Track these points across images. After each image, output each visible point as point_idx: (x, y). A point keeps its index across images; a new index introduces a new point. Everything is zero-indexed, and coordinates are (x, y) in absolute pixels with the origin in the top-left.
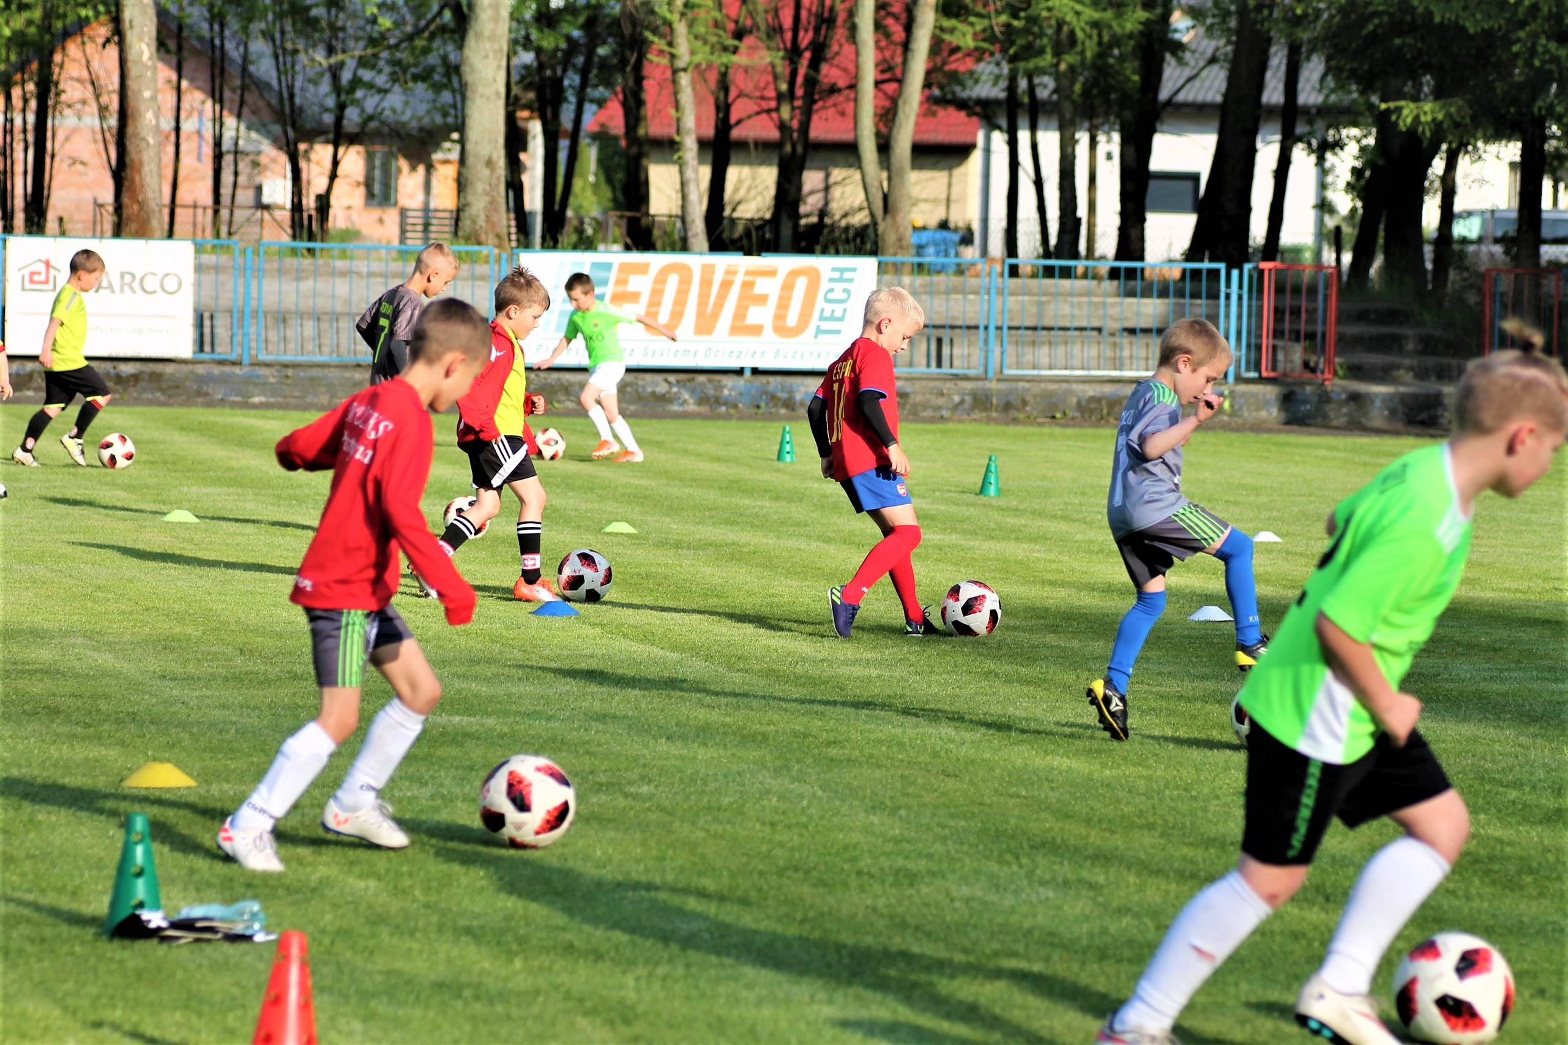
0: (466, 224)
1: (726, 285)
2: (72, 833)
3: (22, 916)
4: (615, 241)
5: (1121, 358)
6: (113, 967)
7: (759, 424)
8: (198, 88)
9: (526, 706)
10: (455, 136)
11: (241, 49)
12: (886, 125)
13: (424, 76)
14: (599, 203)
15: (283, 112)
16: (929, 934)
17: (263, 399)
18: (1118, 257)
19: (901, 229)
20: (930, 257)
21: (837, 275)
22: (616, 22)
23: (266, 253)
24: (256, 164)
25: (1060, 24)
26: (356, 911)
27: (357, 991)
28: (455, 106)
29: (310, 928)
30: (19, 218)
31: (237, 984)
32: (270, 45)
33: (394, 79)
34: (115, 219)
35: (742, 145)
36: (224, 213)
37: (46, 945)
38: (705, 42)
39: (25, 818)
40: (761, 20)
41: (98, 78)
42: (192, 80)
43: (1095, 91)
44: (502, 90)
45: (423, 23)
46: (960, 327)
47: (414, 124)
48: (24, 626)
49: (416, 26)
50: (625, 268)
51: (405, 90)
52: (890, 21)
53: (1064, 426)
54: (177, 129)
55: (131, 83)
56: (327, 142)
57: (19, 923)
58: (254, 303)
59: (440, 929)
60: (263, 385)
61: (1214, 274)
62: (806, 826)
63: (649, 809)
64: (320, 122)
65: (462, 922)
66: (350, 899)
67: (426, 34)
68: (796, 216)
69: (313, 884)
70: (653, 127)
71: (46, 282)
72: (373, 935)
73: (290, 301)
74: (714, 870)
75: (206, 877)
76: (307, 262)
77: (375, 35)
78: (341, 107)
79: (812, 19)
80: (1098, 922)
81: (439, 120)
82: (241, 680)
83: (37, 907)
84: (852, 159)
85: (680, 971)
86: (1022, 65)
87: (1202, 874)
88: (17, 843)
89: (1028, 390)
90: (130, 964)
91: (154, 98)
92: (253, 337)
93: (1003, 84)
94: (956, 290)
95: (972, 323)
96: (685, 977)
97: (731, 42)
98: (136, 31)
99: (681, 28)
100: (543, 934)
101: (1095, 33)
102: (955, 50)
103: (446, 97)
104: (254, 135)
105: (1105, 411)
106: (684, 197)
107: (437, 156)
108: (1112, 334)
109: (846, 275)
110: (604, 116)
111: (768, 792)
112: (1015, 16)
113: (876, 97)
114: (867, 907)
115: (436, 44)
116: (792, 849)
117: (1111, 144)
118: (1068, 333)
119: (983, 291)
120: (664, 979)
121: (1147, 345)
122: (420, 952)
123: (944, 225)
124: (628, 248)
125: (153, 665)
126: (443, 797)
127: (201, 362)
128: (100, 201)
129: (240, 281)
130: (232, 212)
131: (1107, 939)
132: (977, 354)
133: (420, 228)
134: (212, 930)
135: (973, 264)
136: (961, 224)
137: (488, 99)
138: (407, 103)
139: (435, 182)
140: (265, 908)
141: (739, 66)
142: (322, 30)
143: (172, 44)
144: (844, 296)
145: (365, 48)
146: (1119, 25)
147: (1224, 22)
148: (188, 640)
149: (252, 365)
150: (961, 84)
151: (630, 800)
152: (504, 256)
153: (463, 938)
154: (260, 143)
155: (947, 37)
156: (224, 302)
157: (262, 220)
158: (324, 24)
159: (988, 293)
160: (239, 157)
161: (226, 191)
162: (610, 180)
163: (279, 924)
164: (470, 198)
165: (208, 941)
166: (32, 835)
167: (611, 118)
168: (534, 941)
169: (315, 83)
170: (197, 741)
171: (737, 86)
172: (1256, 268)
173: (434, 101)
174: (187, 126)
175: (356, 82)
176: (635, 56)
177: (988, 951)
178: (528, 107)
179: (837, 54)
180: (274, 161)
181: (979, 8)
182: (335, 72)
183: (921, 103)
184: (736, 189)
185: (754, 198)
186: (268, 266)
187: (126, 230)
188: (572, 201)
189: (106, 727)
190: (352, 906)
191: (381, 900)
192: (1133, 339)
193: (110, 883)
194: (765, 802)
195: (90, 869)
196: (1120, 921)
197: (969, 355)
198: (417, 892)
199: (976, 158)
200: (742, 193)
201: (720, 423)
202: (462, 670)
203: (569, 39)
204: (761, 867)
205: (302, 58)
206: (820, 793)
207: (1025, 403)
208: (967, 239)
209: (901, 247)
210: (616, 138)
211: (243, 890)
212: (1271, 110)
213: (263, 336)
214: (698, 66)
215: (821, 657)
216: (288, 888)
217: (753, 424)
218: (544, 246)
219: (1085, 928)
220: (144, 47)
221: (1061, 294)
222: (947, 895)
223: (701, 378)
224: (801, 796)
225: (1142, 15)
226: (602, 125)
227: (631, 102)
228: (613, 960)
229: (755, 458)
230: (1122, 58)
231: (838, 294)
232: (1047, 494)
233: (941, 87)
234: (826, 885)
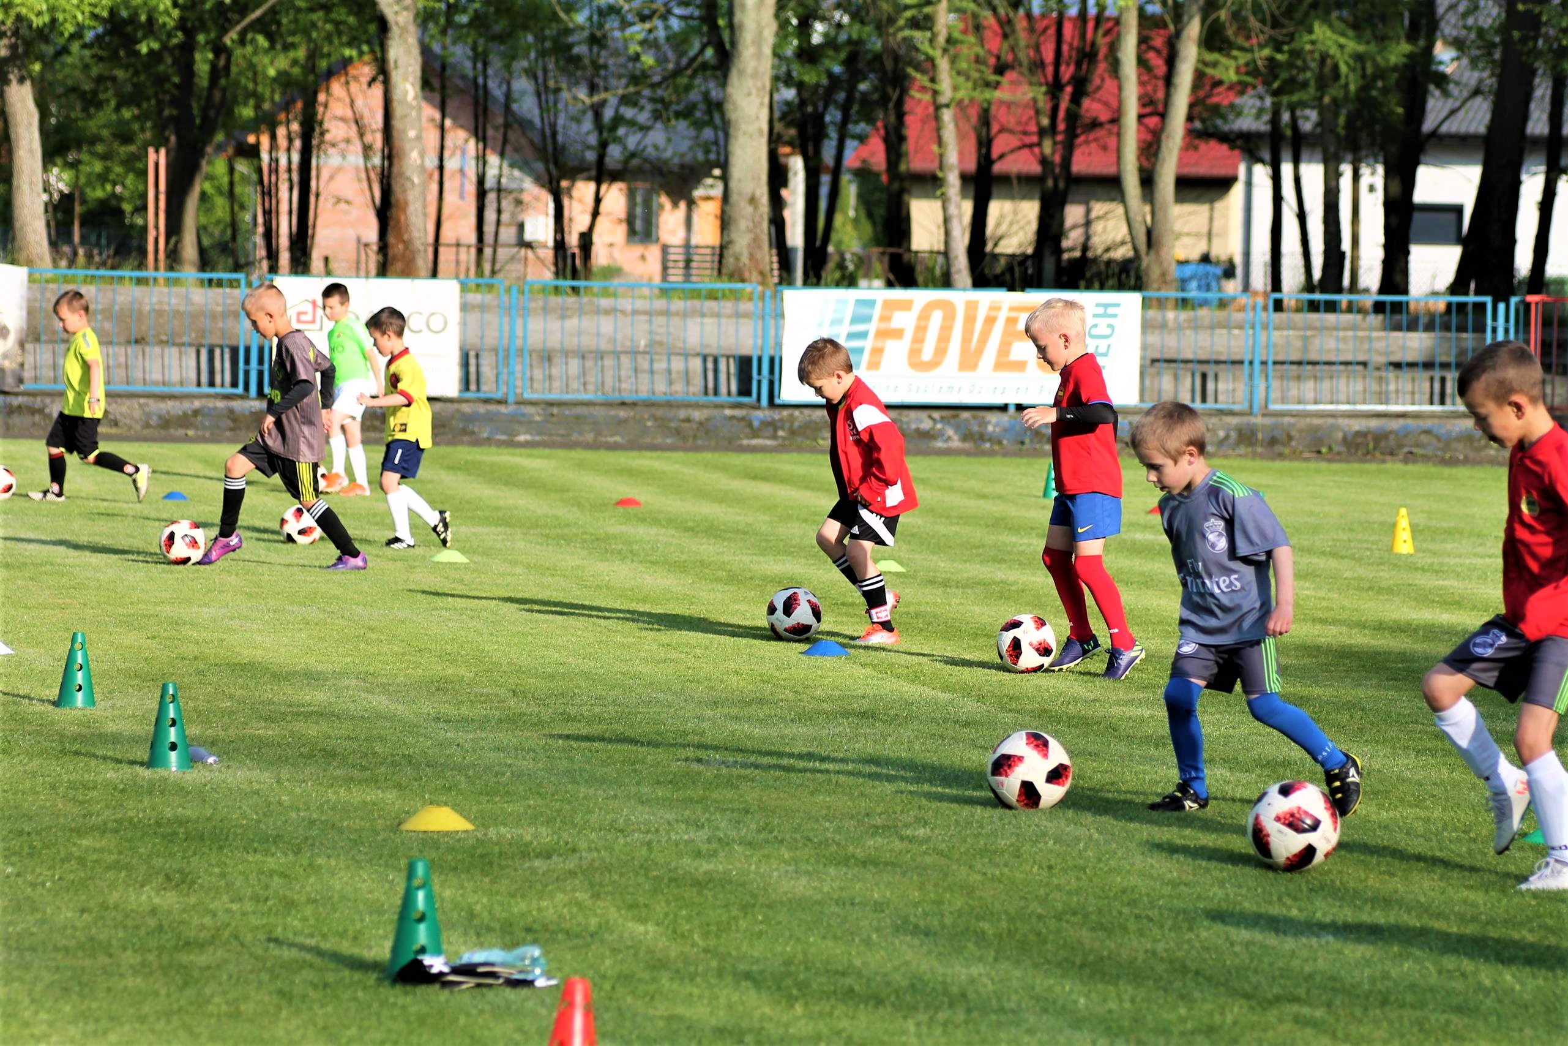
0: (729, 261)
1: (990, 321)
2: (352, 877)
3: (304, 961)
4: (877, 277)
5: (1387, 393)
6: (396, 1012)
7: (1025, 460)
8: (462, 127)
9: (800, 748)
10: (717, 172)
11: (504, 87)
12: (1148, 159)
13: (686, 114)
14: (860, 238)
15: (545, 149)
16: (1209, 979)
17: (528, 437)
18: (1382, 290)
19: (1165, 264)
20: (1193, 292)
21: (1101, 310)
22: (878, 58)
23: (531, 291)
24: (519, 202)
25: (1324, 57)
26: (635, 955)
27: (638, 1037)
28: (716, 143)
29: (591, 973)
30: (285, 257)
31: (520, 1030)
32: (533, 82)
33: (657, 116)
34: (381, 258)
35: (1005, 180)
36: (488, 252)
37: (329, 991)
38: (968, 78)
39: (305, 863)
40: (1022, 55)
41: (362, 117)
42: (455, 119)
43: (1359, 123)
44: (765, 127)
45: (684, 61)
46: (1224, 362)
47: (676, 160)
48: (298, 668)
49: (678, 63)
50: (890, 306)
51: (667, 128)
52: (1151, 56)
53: (1330, 461)
54: (441, 168)
55: (397, 123)
56: (589, 179)
57: (301, 968)
58: (519, 342)
59: (720, 973)
60: (528, 424)
61: (1480, 307)
62: (1083, 869)
63: (925, 853)
64: (583, 159)
65: (743, 967)
66: (629, 943)
67: (689, 72)
68: (1059, 251)
69: (592, 929)
70: (915, 162)
71: (313, 322)
72: (654, 980)
73: (554, 341)
74: (992, 914)
75: (486, 921)
76: (571, 300)
77: (638, 73)
78: (603, 145)
79: (1074, 54)
80: (1379, 966)
81: (700, 156)
82: (515, 722)
83: (319, 952)
84: (1114, 194)
85: (961, 1016)
86: (1285, 99)
87: (1483, 917)
88: (297, 887)
89: (1293, 425)
90: (413, 1009)
91: (419, 138)
92: (518, 375)
93: (1266, 117)
94: (1221, 325)
95: (1237, 358)
96: (966, 1022)
97: (994, 78)
98: (401, 71)
99: (943, 64)
100: (824, 979)
101: (1359, 66)
102: (1219, 83)
103: (708, 133)
104: (517, 173)
105: (1371, 446)
106: (947, 233)
107: (698, 193)
108: (1378, 369)
109: (1110, 310)
110: (865, 152)
111: (1044, 835)
112: (1279, 50)
113: (1139, 131)
114: (1146, 951)
115: (698, 81)
116: (1070, 893)
117: (1374, 177)
118: (1334, 368)
119: (1247, 326)
120: (945, 1024)
121: (1413, 380)
122: (701, 997)
123: (1206, 259)
124: (890, 284)
125: (427, 707)
126: (720, 839)
127: (467, 401)
128: (364, 240)
129: (506, 319)
130: (495, 252)
131: (1390, 984)
132: (1242, 389)
133: (681, 264)
134: (493, 975)
135: (1234, 299)
136: (1224, 257)
137: (751, 136)
138: (669, 140)
139: (696, 218)
140: (546, 953)
141: (1001, 102)
142: (584, 68)
143: (436, 83)
144: (1108, 331)
145: (626, 87)
146: (1384, 58)
147: (1490, 54)
148: (461, 681)
149: (518, 403)
150: (1223, 117)
151: (906, 843)
152: (768, 293)
153: (743, 983)
154: (522, 180)
155: (1209, 71)
156: (490, 340)
157: (526, 259)
158: (586, 61)
159: (1253, 327)
160: (503, 195)
161: (489, 228)
162: (870, 215)
163: (560, 969)
164: (734, 235)
165: (490, 986)
166: (312, 880)
167: (873, 154)
168: (814, 986)
169: (577, 120)
170: (474, 784)
171: (999, 121)
172: (1523, 302)
173: (697, 137)
174: (451, 164)
175: (618, 120)
176: (897, 92)
177: (1270, 996)
178: (790, 143)
179: (1099, 88)
180: (537, 199)
181: (1241, 41)
182: (597, 111)
183: (1184, 138)
184: (998, 225)
185: (1016, 233)
186: (533, 305)
187: (391, 269)
188: (834, 237)
189: (383, 769)
190: (632, 951)
191: (660, 945)
192: (1400, 373)
193: (391, 929)
194: (1041, 845)
195: (371, 913)
196: (1402, 965)
197: (1234, 390)
198: (696, 937)
199: (1237, 191)
200: (1003, 228)
201: (985, 460)
202: (735, 711)
203: (830, 75)
204: (1039, 911)
205: (565, 95)
206: (1096, 836)
207: (1290, 438)
208: (1229, 272)
209: (1165, 282)
210: (877, 175)
211: (523, 934)
212: (1536, 141)
213: (528, 374)
214: (960, 102)
215: (1093, 697)
216: (567, 933)
217: (1018, 460)
218: (806, 283)
219: (1367, 972)
220: (409, 87)
221: (1327, 328)
222: (1227, 939)
223: (966, 415)
224: (1078, 840)
225: (1406, 47)
226: (864, 161)
227: (893, 138)
228: (893, 1005)
229: (1020, 495)
230: (1385, 91)
231: (1102, 330)
232: (1316, 530)
233: (1203, 121)
234: (1105, 929)
